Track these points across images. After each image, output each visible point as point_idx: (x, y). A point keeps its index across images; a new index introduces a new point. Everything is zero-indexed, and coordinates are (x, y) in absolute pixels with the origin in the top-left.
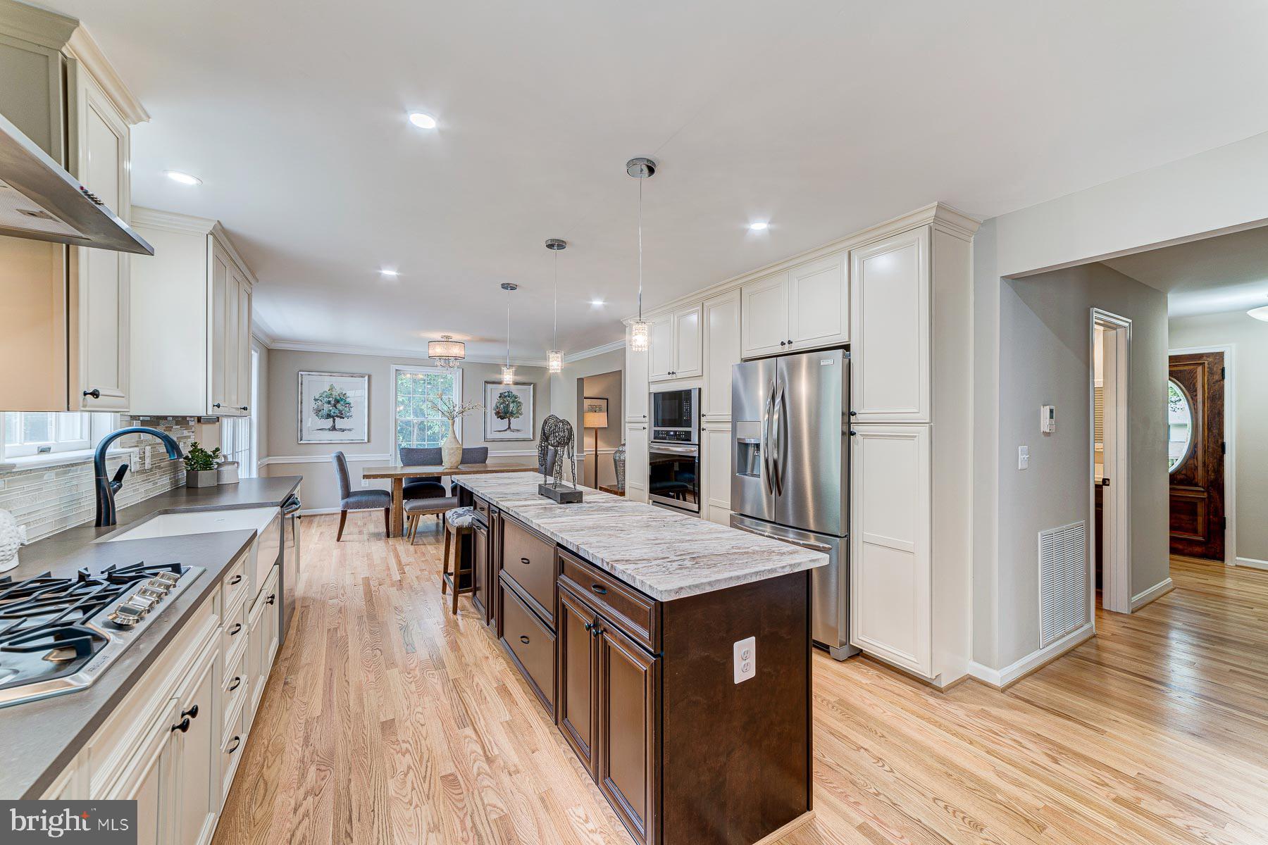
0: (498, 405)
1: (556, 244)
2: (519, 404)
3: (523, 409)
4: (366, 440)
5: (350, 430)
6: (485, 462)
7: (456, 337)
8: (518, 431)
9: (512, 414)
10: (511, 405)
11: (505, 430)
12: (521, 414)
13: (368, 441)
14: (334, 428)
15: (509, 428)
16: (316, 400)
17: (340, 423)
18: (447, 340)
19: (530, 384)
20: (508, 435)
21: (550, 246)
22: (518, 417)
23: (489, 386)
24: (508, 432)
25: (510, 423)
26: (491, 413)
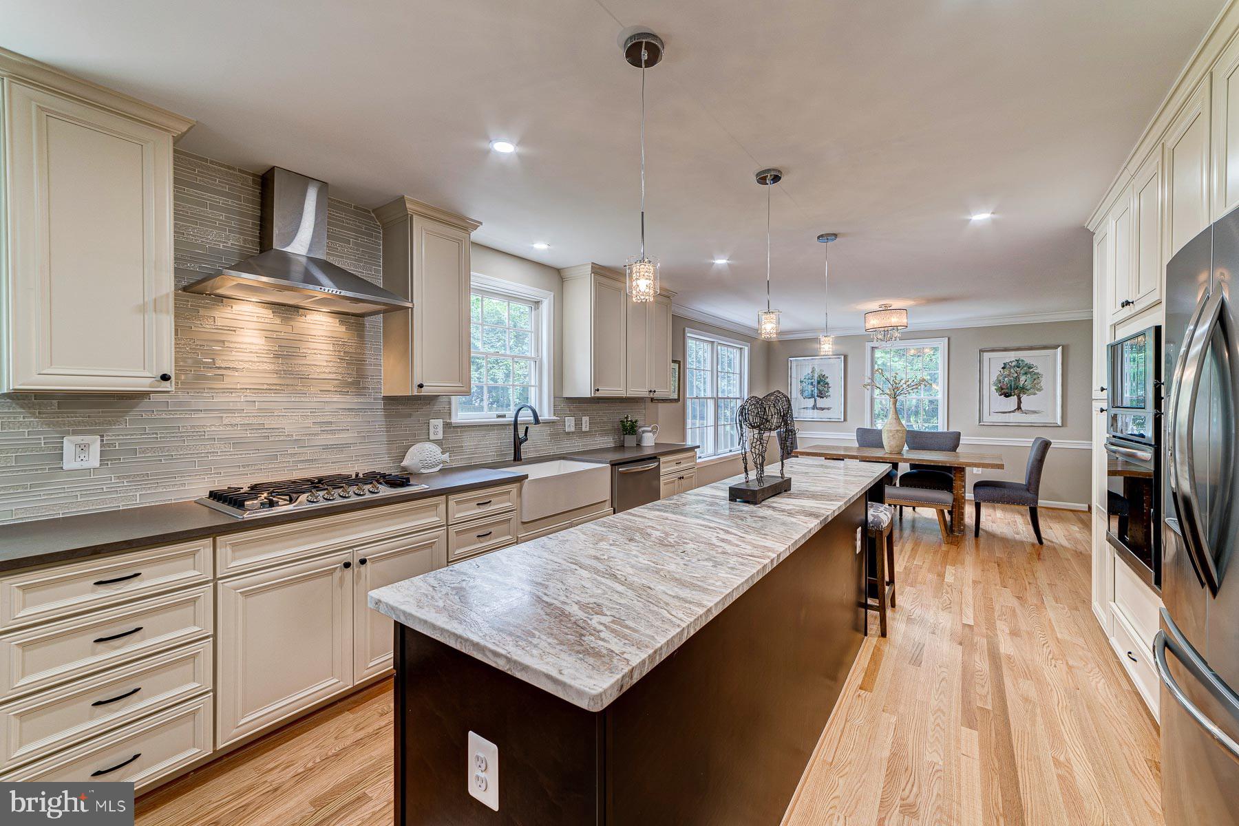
0: (1001, 378)
1: (770, 177)
2: (1036, 377)
3: (1044, 383)
4: (842, 420)
5: (828, 409)
6: (955, 451)
7: (896, 304)
8: (1034, 412)
9: (1023, 390)
10: (1023, 378)
11: (1013, 412)
12: (1039, 390)
13: (844, 421)
14: (815, 407)
15: (1019, 408)
16: (801, 382)
17: (821, 403)
18: (886, 309)
19: (1056, 347)
20: (1018, 418)
21: (762, 180)
22: (1035, 394)
23: (986, 355)
24: (1017, 413)
25: (1020, 402)
26: (990, 390)
